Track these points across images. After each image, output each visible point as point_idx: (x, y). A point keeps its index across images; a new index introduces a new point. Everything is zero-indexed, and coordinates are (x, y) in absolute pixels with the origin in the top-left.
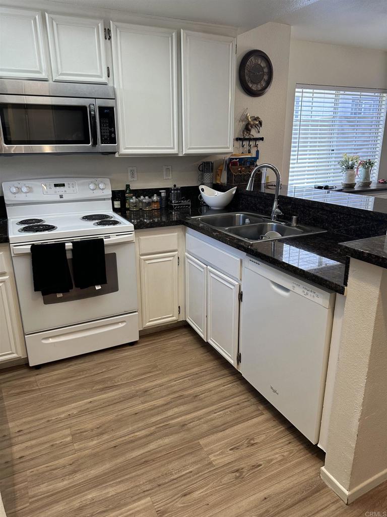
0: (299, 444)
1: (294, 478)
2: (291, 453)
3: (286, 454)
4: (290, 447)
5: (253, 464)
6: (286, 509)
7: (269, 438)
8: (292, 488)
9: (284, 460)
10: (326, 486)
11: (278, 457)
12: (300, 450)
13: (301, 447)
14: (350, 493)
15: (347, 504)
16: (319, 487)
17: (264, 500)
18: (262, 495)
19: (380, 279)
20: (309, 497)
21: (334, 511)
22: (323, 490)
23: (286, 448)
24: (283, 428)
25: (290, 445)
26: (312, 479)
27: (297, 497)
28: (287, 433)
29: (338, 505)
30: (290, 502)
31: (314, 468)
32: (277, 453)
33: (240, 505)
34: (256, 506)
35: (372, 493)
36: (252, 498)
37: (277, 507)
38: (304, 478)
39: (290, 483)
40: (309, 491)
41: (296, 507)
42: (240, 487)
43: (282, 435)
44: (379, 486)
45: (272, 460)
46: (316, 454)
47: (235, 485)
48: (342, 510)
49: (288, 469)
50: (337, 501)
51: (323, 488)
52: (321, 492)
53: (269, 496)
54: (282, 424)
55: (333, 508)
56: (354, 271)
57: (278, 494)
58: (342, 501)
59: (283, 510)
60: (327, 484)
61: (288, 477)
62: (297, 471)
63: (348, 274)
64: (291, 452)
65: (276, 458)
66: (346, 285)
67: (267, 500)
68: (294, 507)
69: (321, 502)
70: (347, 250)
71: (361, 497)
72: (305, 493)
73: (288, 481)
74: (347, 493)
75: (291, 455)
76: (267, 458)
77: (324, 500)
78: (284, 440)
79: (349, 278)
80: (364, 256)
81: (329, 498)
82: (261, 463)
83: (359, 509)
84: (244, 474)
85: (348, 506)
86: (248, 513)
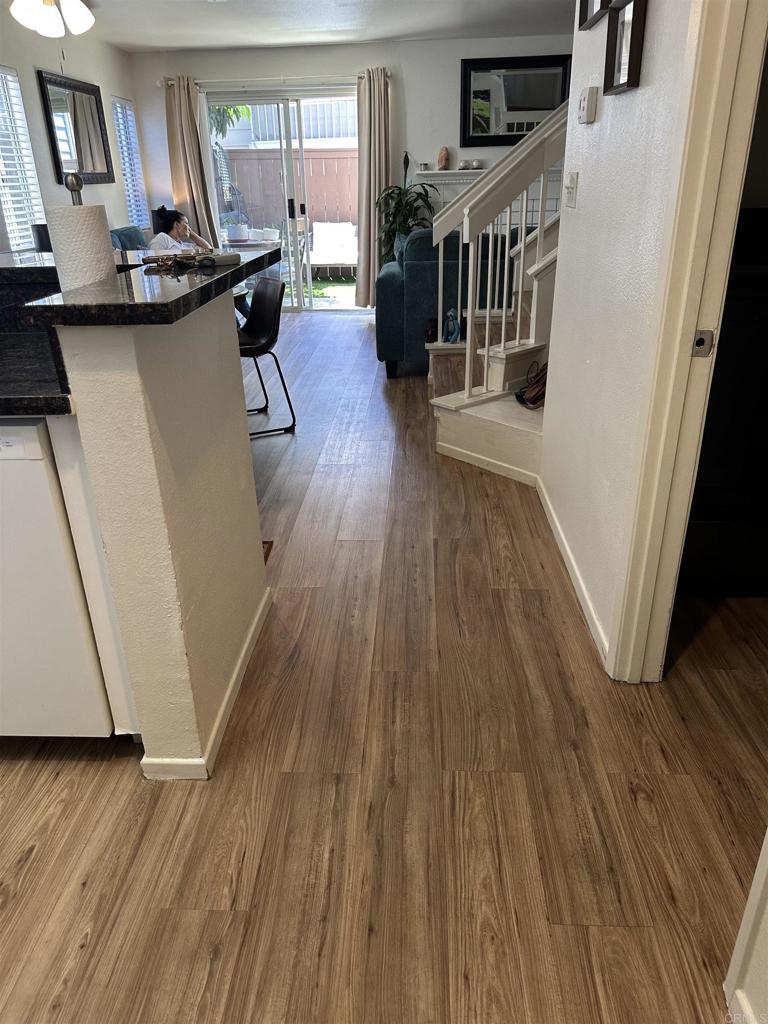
0: (74, 763)
1: (107, 814)
2: (72, 788)
3: (63, 795)
4: (64, 779)
5: (18, 859)
6: (131, 864)
7: (11, 798)
8: (115, 831)
9: (68, 805)
10: (162, 784)
11: (55, 809)
12: (85, 768)
13: (82, 764)
14: (206, 758)
15: (209, 779)
16: (156, 793)
17: (83, 890)
18: (74, 884)
19: (133, 353)
20: (151, 817)
21: (197, 804)
22: (164, 791)
23: (56, 788)
24: (27, 762)
25: (60, 777)
26: (135, 792)
27: (133, 836)
28: (39, 765)
29: (196, 792)
30: (127, 851)
31: (128, 774)
32: (48, 807)
33: (46, 937)
34: (78, 911)
35: (226, 739)
36: (60, 907)
37: (114, 875)
38: (122, 803)
39: (107, 826)
40: (144, 811)
41: (144, 847)
42: (21, 913)
43: (34, 774)
44: (229, 722)
45: (47, 824)
46: (114, 756)
47: (9, 920)
48: (207, 793)
49: (87, 813)
50: (193, 787)
51: (161, 790)
52: (162, 796)
53: (87, 876)
54: (20, 759)
55: (194, 800)
56: (75, 355)
57: (100, 858)
58: (199, 782)
59: (127, 872)
60: (162, 778)
61: (98, 822)
62: (104, 802)
63: (63, 366)
64: (70, 785)
65: (52, 815)
66: (69, 392)
67: (89, 883)
68: (139, 852)
69: (173, 808)
70: (49, 314)
71: (218, 754)
72: (141, 820)
73: (101, 827)
74: (201, 761)
75: (75, 789)
76: (36, 828)
77: (174, 803)
78: (43, 778)
79: (69, 375)
80: (92, 315)
81: (179, 794)
82: (31, 844)
83: (227, 772)
84: (12, 888)
85: (210, 781)
86: (72, 932)
